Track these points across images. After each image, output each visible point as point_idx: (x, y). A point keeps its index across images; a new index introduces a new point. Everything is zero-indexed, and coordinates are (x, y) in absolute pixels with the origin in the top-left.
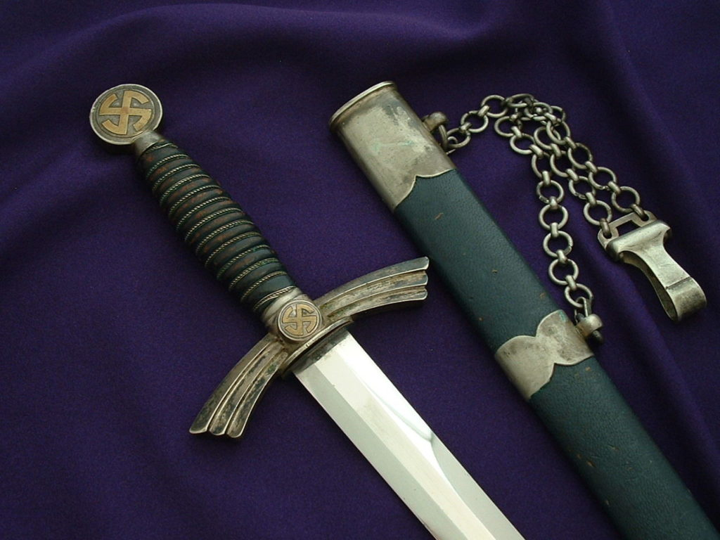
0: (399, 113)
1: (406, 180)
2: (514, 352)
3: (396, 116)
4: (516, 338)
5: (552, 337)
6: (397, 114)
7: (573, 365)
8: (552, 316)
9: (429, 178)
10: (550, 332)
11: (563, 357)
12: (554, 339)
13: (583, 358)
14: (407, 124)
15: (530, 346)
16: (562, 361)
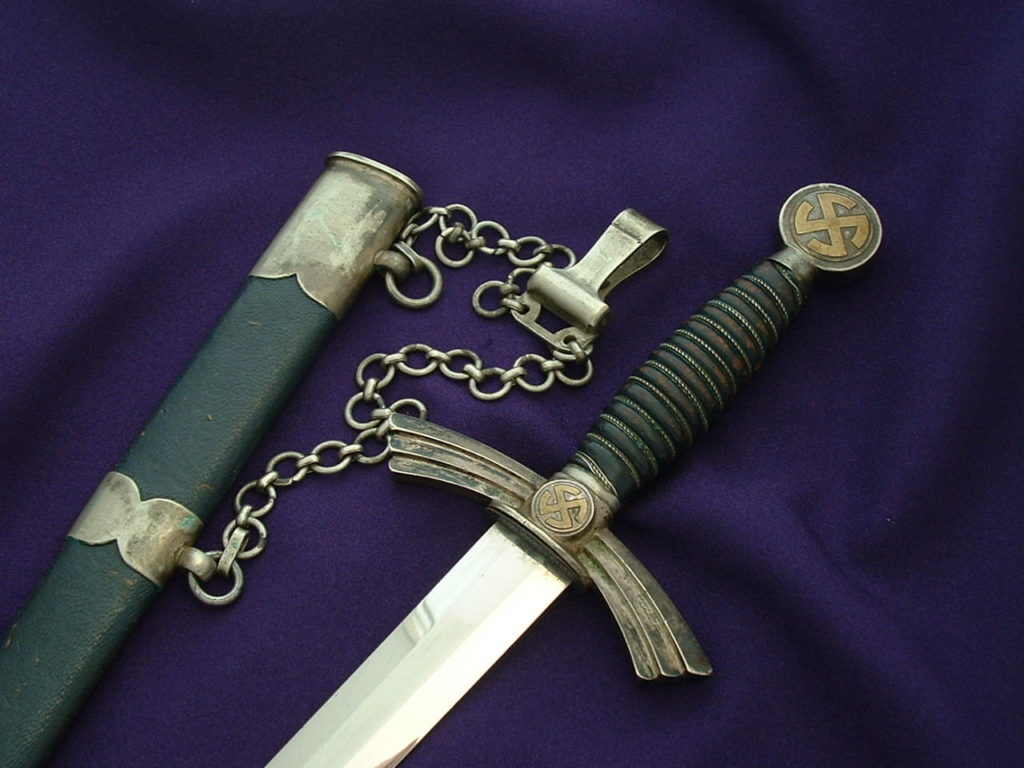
0: (375, 217)
1: (287, 266)
2: (113, 489)
3: (369, 214)
4: (131, 480)
5: (150, 521)
6: (373, 214)
7: (122, 560)
8: (178, 508)
9: (301, 289)
10: (156, 515)
11: (130, 544)
12: (148, 525)
13: (139, 568)
14: (364, 231)
15: (128, 502)
16: (123, 547)
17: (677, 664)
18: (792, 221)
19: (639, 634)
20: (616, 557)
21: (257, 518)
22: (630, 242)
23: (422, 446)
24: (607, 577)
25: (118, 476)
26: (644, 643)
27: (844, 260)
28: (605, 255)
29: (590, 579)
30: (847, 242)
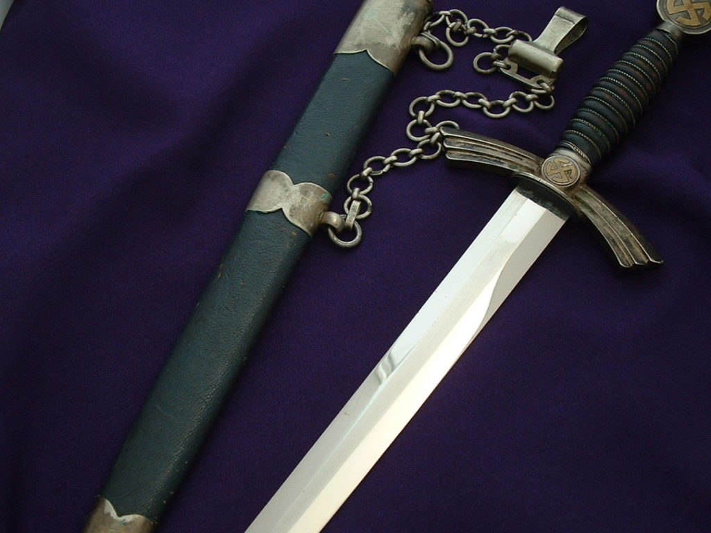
0: (409, 16)
1: (359, 46)
2: (273, 180)
3: (405, 15)
4: (285, 174)
5: (302, 196)
6: (407, 14)
7: (288, 220)
8: (318, 188)
9: (371, 58)
10: (305, 192)
11: (291, 211)
12: (300, 199)
13: (299, 225)
14: (404, 24)
15: (285, 186)
16: (287, 212)
17: (643, 258)
18: (665, 7)
19: (618, 243)
20: (595, 200)
21: (364, 195)
22: (569, 24)
23: (464, 143)
24: (592, 211)
25: (275, 172)
26: (621, 247)
27: (699, 28)
28: (554, 32)
29: (582, 212)
30: (700, 17)
